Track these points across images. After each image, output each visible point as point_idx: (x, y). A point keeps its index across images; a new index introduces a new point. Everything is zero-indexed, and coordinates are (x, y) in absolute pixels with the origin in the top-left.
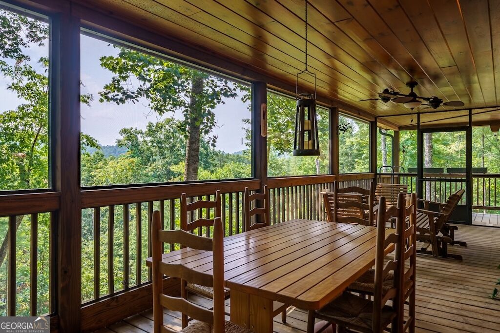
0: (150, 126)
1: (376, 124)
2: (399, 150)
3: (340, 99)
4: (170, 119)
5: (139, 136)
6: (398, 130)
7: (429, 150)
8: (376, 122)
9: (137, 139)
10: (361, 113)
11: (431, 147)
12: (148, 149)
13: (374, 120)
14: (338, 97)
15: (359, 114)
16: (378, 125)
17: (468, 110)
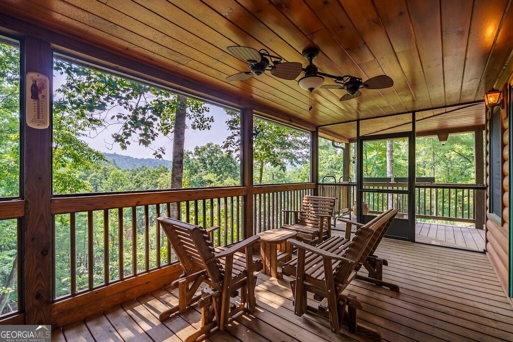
0: (197, 148)
1: (317, 134)
2: (349, 161)
3: (255, 99)
4: (209, 144)
5: (190, 156)
6: (348, 142)
7: (391, 163)
8: (317, 132)
9: (189, 158)
10: (293, 120)
11: (392, 161)
12: (196, 164)
13: (314, 130)
14: (252, 97)
15: (290, 121)
16: (319, 135)
17: (411, 114)
